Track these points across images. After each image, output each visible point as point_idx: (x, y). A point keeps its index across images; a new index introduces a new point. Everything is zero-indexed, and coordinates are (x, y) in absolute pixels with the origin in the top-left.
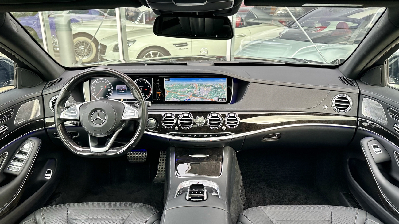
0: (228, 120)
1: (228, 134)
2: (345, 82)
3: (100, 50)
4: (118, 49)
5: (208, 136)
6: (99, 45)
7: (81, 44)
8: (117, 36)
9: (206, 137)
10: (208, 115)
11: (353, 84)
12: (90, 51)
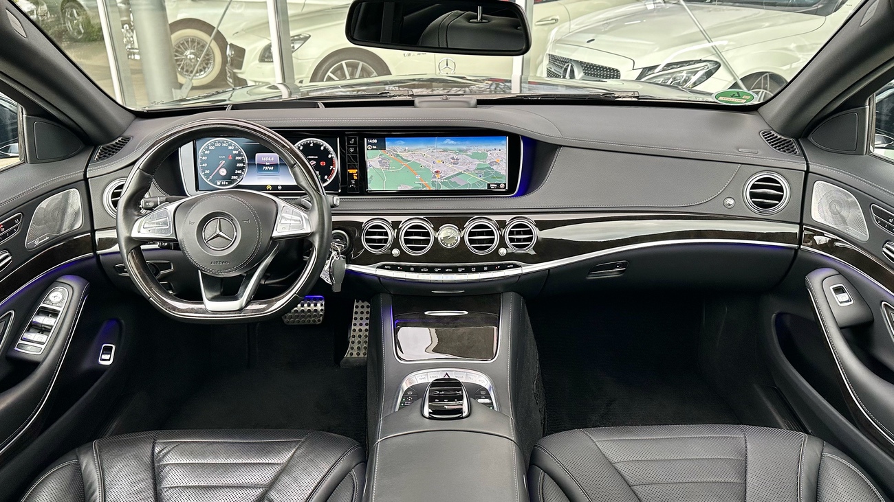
0: (511, 233)
1: (512, 266)
2: (775, 144)
3: (231, 58)
4: (272, 57)
5: (468, 270)
6: (228, 46)
7: (188, 45)
8: (269, 27)
9: (463, 272)
10: (467, 223)
11: (792, 148)
12: (207, 61)
